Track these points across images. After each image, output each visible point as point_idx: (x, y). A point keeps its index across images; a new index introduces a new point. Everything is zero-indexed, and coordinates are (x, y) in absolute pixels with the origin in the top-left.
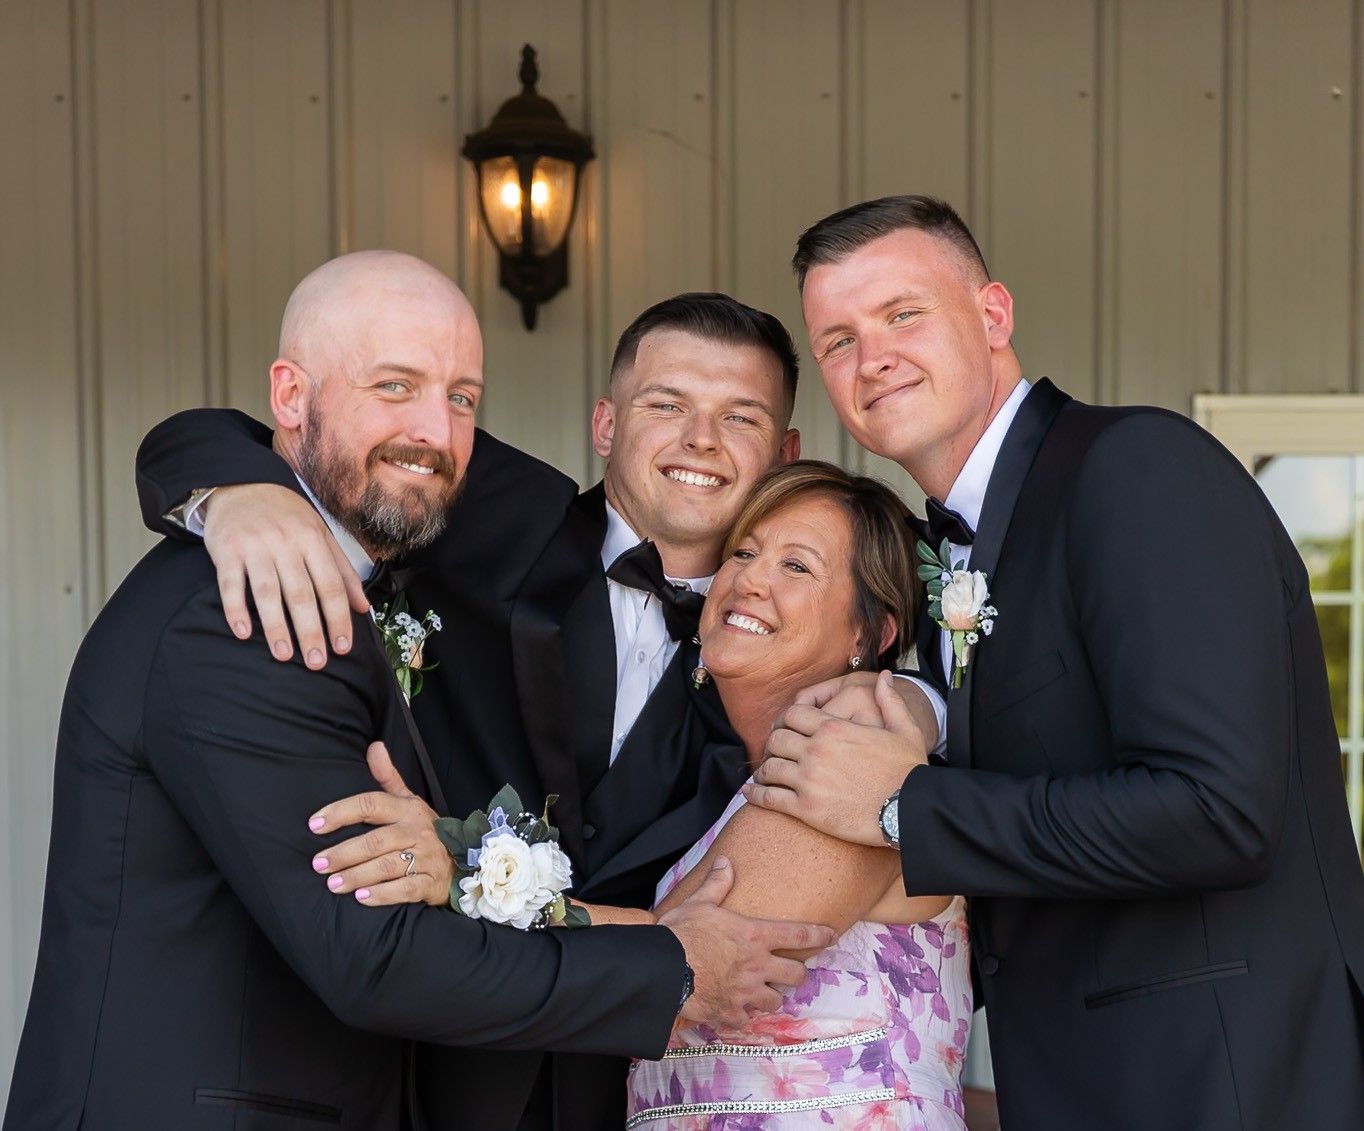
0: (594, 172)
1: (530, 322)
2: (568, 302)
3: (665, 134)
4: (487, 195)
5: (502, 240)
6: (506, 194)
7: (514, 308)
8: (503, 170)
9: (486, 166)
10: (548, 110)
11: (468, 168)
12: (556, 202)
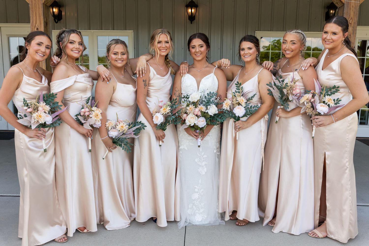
0: (198, 8)
1: (191, 23)
2: (195, 21)
3: (205, 5)
4: (188, 11)
5: (189, 15)
6: (190, 11)
7: (190, 22)
8: (189, 8)
9: (188, 8)
10: (194, 2)
11: (186, 8)
12: (194, 11)
